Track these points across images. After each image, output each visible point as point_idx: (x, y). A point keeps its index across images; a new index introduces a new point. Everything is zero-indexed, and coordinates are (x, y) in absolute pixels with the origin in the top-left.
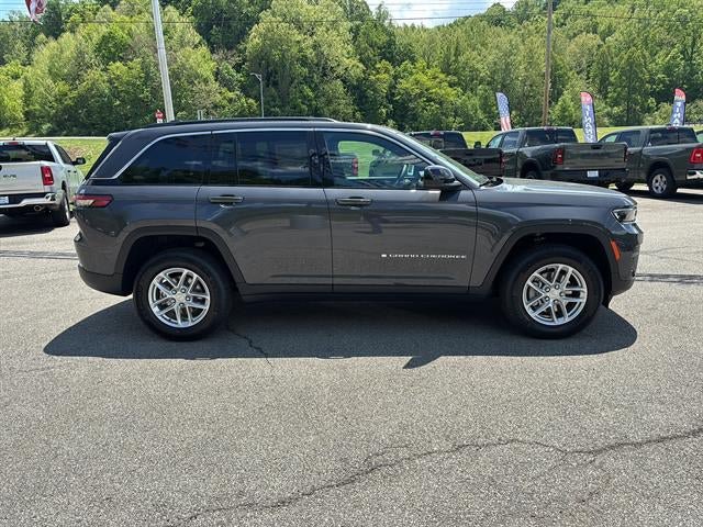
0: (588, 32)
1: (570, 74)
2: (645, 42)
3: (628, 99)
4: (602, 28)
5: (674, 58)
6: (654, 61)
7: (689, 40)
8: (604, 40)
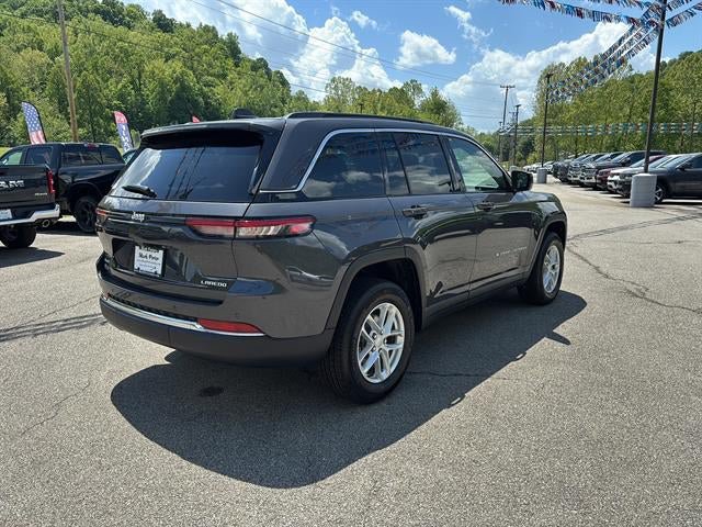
0: (33, 48)
1: (24, 89)
2: (95, 67)
3: (91, 122)
4: (47, 46)
5: (124, 86)
6: (108, 87)
7: (135, 72)
8: (52, 59)
